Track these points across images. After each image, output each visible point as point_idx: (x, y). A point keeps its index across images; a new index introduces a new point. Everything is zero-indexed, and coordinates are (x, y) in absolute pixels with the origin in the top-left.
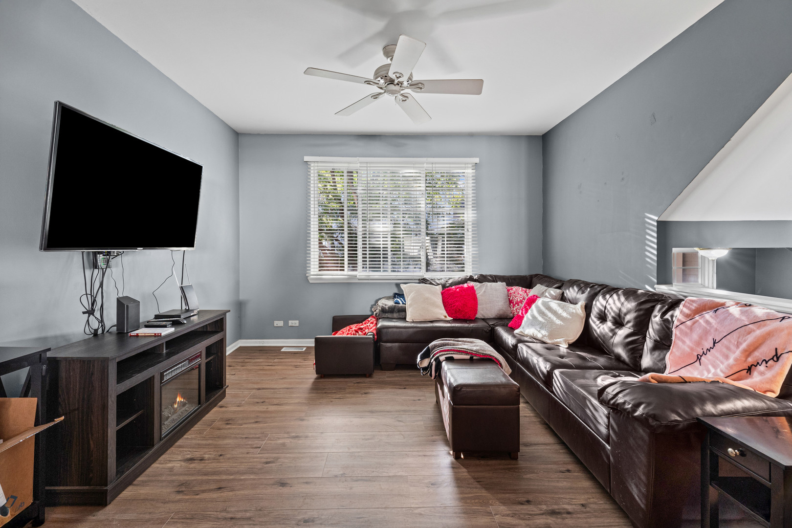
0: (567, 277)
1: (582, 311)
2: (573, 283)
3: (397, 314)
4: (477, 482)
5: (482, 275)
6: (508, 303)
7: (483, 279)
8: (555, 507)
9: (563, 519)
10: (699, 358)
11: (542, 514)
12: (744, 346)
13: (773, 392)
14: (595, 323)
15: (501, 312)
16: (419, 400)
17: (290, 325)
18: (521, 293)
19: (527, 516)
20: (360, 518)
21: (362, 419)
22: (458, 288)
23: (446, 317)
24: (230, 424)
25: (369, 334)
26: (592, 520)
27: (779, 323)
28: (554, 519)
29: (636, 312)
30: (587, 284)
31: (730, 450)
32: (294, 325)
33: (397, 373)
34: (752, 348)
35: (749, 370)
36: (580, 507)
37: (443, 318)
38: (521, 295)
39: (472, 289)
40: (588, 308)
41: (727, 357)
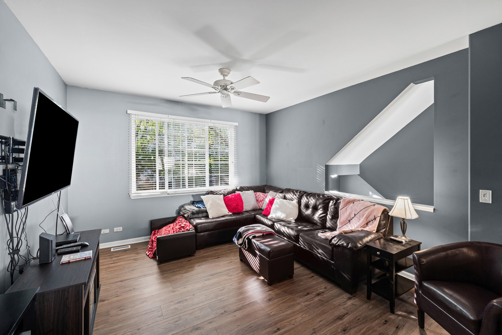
0: (284, 187)
1: (297, 204)
2: (289, 191)
3: (201, 214)
4: (285, 292)
5: (241, 187)
6: (256, 201)
7: (242, 189)
8: (318, 292)
9: (323, 295)
10: (349, 221)
11: (315, 296)
12: (365, 216)
13: (375, 230)
14: (303, 210)
15: (254, 207)
16: (231, 262)
17: (115, 231)
18: (262, 195)
19: (311, 299)
20: (251, 327)
21: (210, 281)
22: (232, 196)
23: (229, 213)
24: (123, 309)
25: (191, 230)
26: (331, 292)
27: (374, 207)
28: (320, 297)
29: (323, 204)
30: (297, 191)
31: (378, 253)
32: (118, 231)
33: (207, 250)
34: (368, 216)
35: (367, 224)
36: (325, 289)
37: (227, 213)
38: (262, 197)
39: (239, 195)
40: (299, 203)
41: (360, 219)
